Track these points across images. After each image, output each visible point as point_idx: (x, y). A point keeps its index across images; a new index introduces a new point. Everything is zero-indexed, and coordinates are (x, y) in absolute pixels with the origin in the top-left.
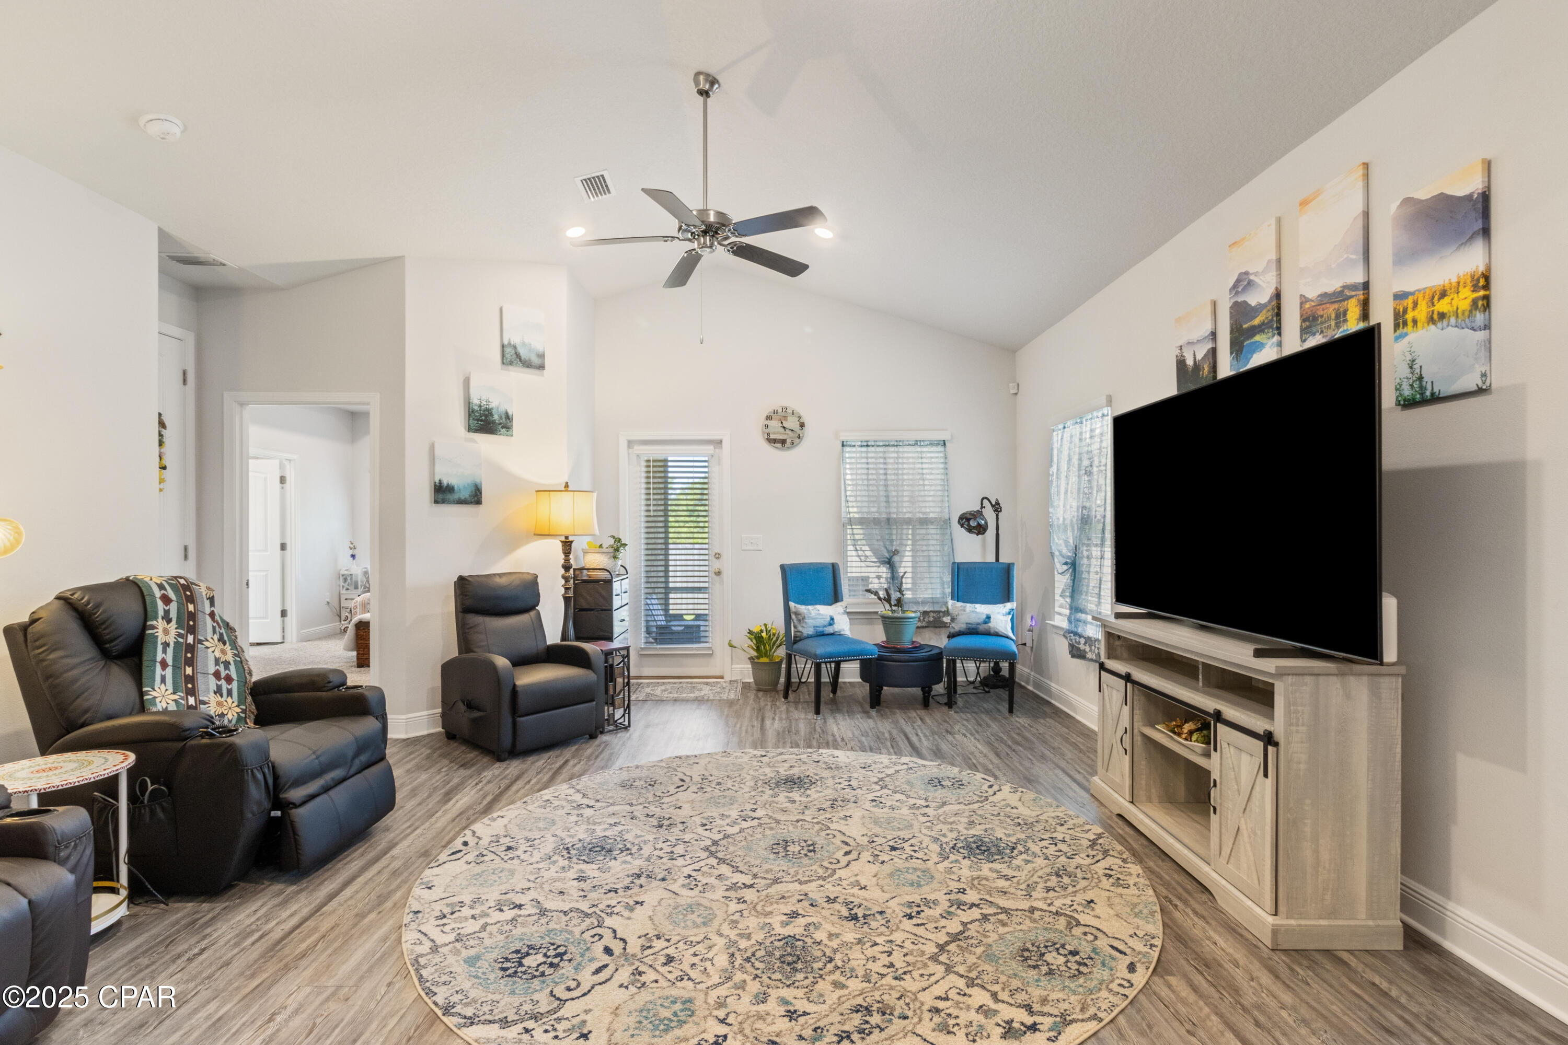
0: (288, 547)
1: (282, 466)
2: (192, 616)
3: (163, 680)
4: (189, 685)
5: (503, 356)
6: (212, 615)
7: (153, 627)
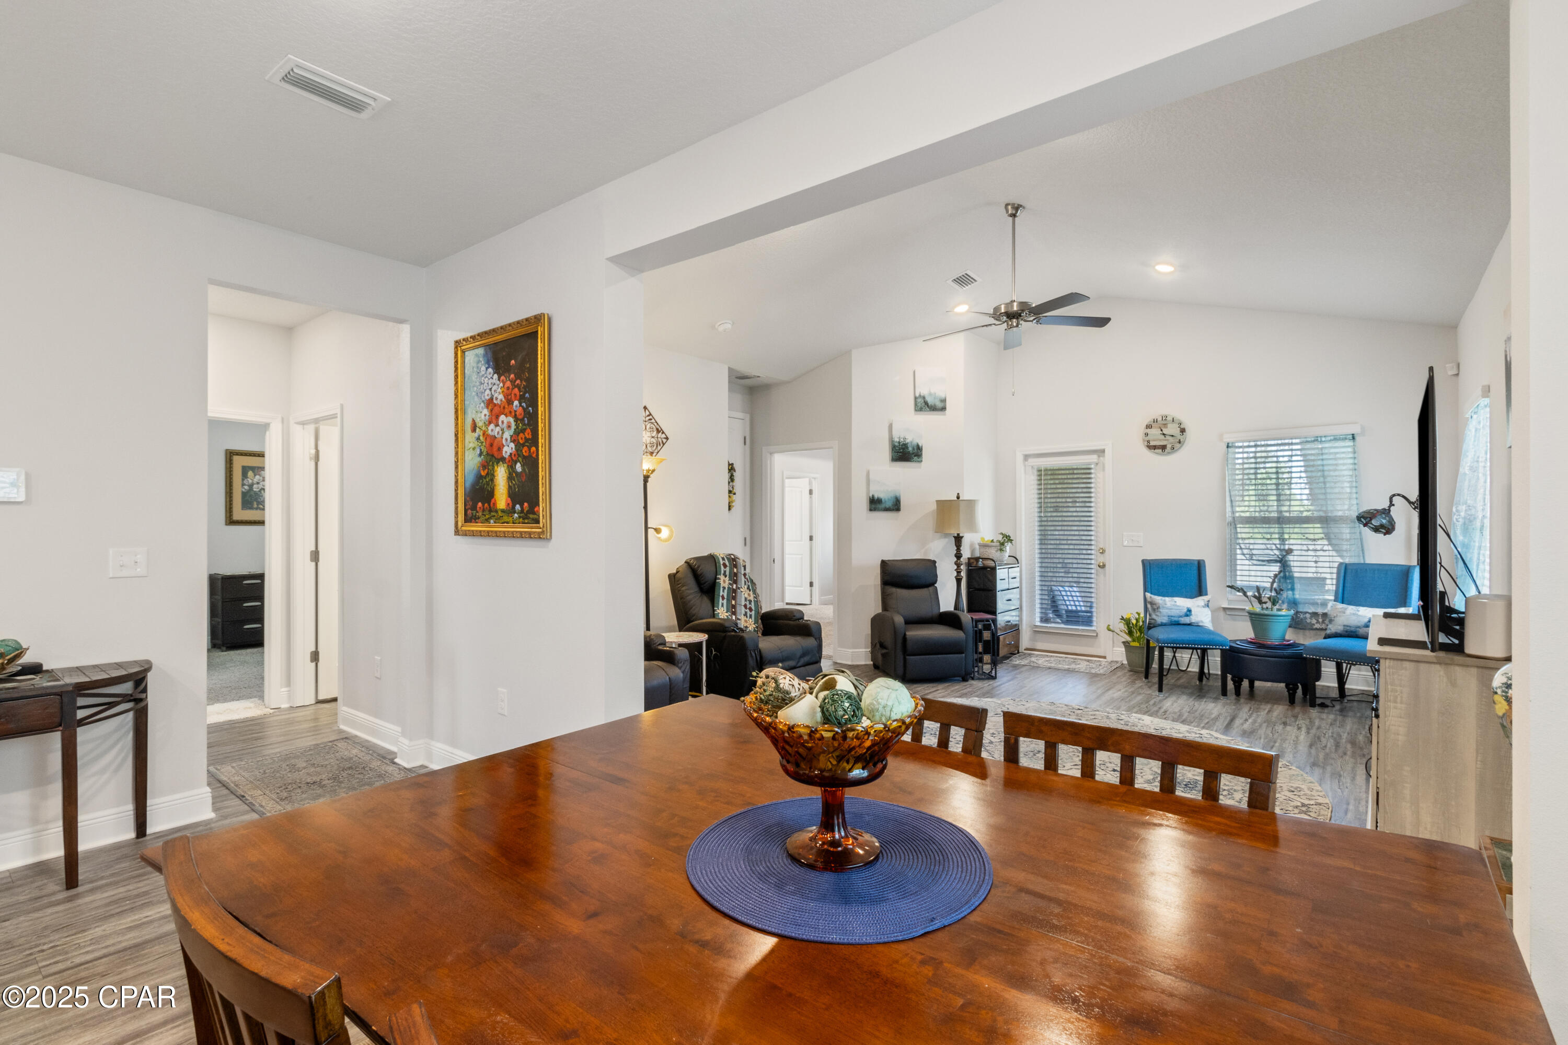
0: (814, 538)
1: (810, 483)
2: (736, 575)
3: (722, 606)
4: (733, 609)
5: (916, 405)
6: (745, 575)
7: (719, 579)
